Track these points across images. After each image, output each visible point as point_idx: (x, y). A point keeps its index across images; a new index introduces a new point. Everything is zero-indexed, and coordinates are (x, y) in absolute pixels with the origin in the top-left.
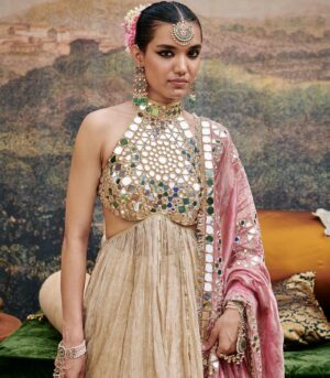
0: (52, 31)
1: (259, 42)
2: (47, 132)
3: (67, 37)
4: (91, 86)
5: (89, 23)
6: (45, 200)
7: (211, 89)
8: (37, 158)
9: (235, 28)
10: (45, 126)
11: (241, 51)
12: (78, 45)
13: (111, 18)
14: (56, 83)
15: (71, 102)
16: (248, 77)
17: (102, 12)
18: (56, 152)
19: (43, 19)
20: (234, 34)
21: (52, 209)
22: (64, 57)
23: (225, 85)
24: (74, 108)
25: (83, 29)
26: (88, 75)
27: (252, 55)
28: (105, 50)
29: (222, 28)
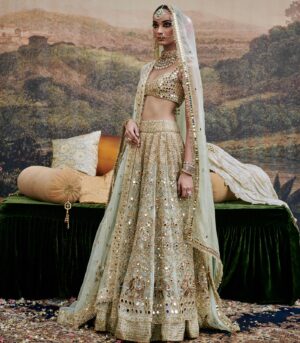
0: (18, 30)
1: (145, 43)
2: (13, 91)
3: (27, 34)
4: (42, 65)
5: (42, 27)
6: (9, 133)
7: (115, 69)
8: (6, 107)
9: (131, 34)
10: (11, 88)
11: (133, 47)
12: (34, 39)
13: (56, 24)
14: (19, 62)
15: (29, 73)
16: (138, 62)
17: (50, 20)
18: (18, 104)
19: (11, 22)
20: (130, 38)
21: (14, 139)
22: (24, 46)
23: (124, 66)
24: (30, 77)
25: (37, 30)
26: (40, 58)
27: (140, 50)
28: (51, 43)
29: (123, 33)
